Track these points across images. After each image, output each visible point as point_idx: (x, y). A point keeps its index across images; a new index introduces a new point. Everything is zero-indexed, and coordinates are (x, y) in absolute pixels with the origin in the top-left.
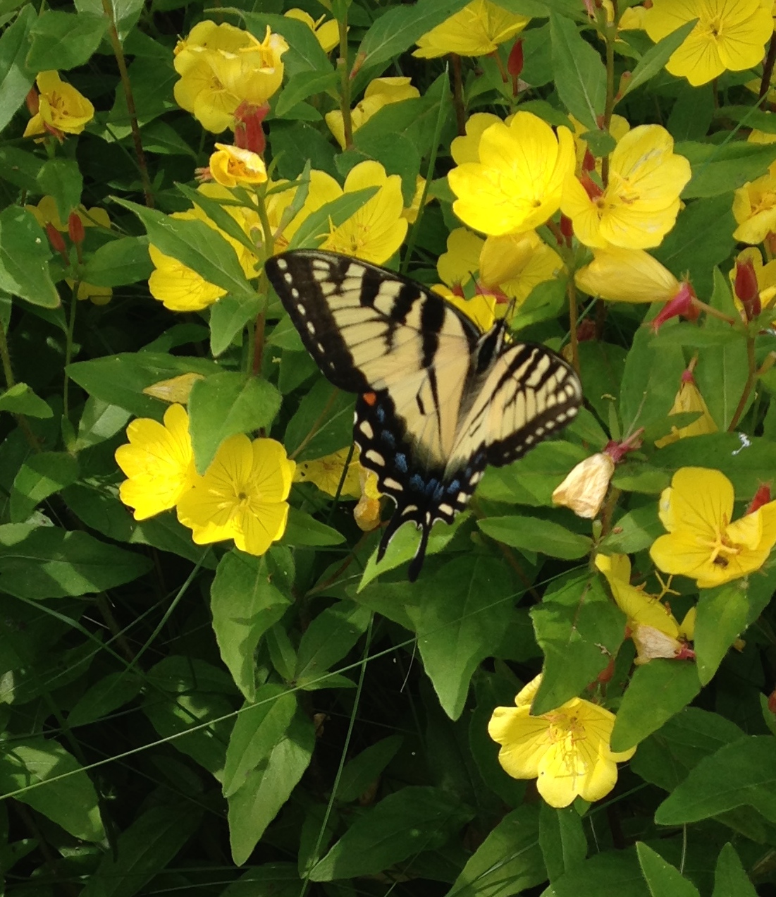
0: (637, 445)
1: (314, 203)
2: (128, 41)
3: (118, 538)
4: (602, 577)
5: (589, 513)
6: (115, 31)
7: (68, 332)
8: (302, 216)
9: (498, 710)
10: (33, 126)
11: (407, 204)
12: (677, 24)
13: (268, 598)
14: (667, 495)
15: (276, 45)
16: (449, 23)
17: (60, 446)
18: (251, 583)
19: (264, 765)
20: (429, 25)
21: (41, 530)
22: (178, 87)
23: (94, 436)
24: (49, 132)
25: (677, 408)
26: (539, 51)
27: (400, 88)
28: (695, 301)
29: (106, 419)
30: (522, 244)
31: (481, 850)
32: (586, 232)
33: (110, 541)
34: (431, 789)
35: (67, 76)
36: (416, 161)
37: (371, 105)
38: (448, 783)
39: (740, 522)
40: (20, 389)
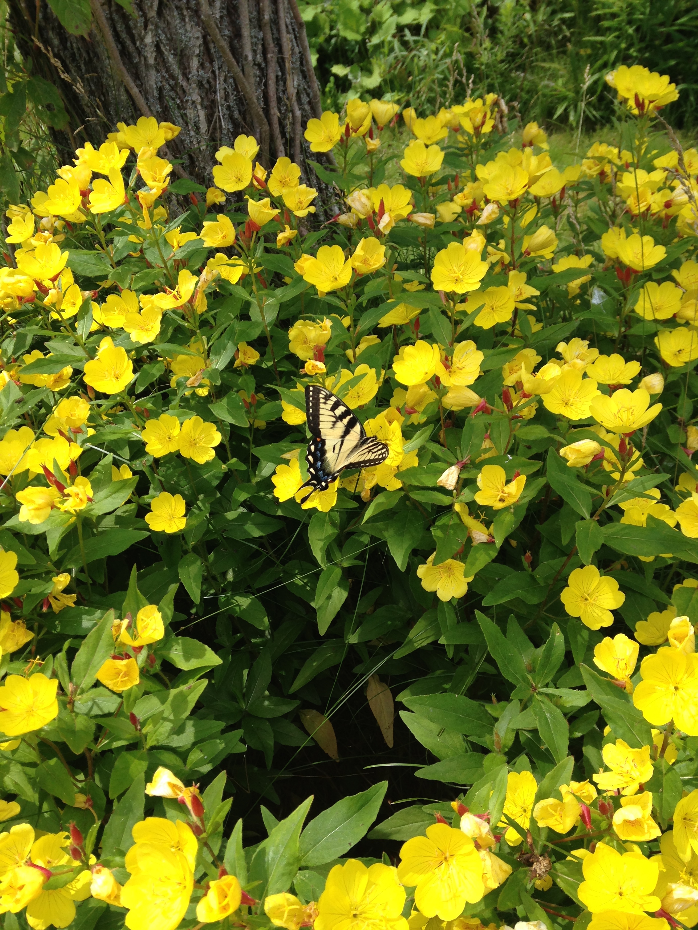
0: (469, 462)
1: (343, 381)
2: (271, 330)
3: (272, 514)
4: (457, 513)
5: (451, 488)
6: (266, 326)
7: (251, 439)
8: (339, 386)
9: (420, 566)
10: (237, 363)
11: (378, 379)
12: (477, 307)
13: (330, 531)
14: (480, 477)
15: (328, 323)
16: (391, 313)
17: (249, 481)
18: (323, 526)
19: (329, 597)
20: (383, 314)
21: (242, 513)
22: (290, 345)
23: (262, 476)
24: (243, 365)
25: (483, 447)
26: (425, 322)
27: (373, 339)
28: (488, 405)
29: (266, 469)
30: (422, 390)
31: (415, 627)
32: (445, 381)
33: (269, 515)
34: (395, 606)
35: (249, 344)
36: (381, 363)
37: (363, 346)
38: (401, 604)
39: (509, 485)
40: (234, 460)
